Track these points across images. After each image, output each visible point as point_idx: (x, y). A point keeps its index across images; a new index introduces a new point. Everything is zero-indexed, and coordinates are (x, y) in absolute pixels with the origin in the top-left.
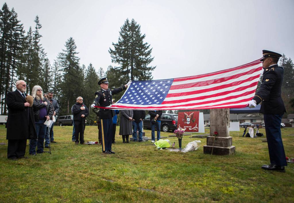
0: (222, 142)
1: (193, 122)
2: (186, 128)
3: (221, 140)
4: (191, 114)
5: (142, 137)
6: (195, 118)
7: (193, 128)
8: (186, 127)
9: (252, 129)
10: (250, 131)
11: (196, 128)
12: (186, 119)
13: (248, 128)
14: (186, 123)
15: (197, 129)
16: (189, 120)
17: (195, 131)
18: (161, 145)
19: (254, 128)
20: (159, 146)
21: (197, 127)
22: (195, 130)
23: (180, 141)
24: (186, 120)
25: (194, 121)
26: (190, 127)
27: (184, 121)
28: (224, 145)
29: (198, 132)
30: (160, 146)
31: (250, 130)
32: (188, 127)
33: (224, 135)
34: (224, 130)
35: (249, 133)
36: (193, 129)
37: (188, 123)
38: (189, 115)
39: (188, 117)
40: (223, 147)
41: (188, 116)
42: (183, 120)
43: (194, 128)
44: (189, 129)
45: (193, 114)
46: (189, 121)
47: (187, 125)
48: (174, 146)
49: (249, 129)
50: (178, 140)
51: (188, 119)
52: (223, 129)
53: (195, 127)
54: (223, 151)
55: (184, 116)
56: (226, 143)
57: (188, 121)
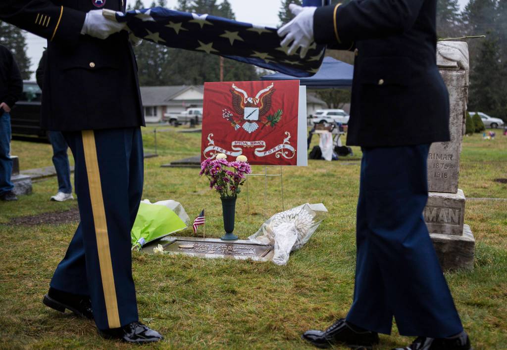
0: (443, 213)
1: (274, 124)
2: (241, 147)
3: (439, 208)
4: (262, 92)
5: (12, 178)
6: (283, 108)
7: (273, 147)
8: (242, 143)
9: (328, 136)
10: (323, 142)
11: (285, 150)
12: (242, 113)
13: (317, 131)
14: (241, 129)
15: (290, 153)
16: (255, 116)
17: (282, 162)
18: (151, 230)
19: (334, 132)
20: (142, 232)
21: (288, 147)
22: (281, 157)
23: (229, 204)
24: (239, 116)
25: (279, 119)
26: (257, 143)
27: (230, 118)
28: (448, 226)
29: (295, 164)
30: (145, 235)
31: (324, 137)
32: (249, 143)
33: (446, 186)
34: (452, 166)
35: (321, 146)
36: (272, 151)
37: (250, 128)
38: (252, 94)
39: (249, 105)
40: (442, 232)
41: (250, 100)
42: (227, 114)
43: (277, 148)
44: (256, 153)
45: (272, 90)
46: (257, 119)
47: (243, 135)
48: (198, 229)
49: (319, 134)
50: (220, 201)
51: (248, 111)
52: (447, 161)
53: (281, 146)
54: (445, 250)
55: (230, 100)
56: (456, 219)
57: (250, 118)
